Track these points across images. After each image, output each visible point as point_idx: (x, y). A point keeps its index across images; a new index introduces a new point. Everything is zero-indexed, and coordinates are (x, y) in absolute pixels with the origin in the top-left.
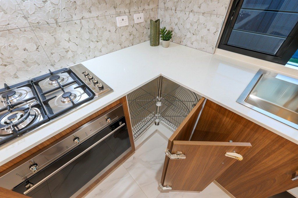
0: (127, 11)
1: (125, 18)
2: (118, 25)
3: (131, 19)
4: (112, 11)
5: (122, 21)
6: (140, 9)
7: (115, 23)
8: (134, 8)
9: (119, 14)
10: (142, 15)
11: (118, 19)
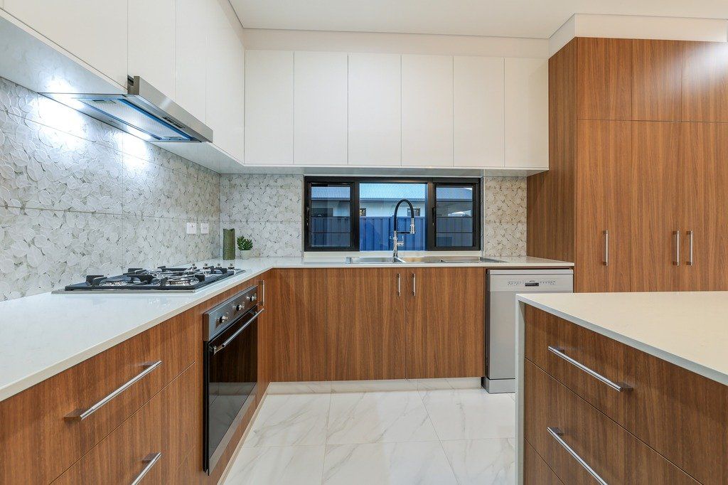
0: (195, 218)
1: (195, 225)
2: (188, 232)
3: (199, 229)
4: (184, 216)
5: (191, 228)
6: (206, 219)
7: (185, 229)
8: (201, 217)
9: (189, 220)
10: (207, 225)
11: (189, 225)
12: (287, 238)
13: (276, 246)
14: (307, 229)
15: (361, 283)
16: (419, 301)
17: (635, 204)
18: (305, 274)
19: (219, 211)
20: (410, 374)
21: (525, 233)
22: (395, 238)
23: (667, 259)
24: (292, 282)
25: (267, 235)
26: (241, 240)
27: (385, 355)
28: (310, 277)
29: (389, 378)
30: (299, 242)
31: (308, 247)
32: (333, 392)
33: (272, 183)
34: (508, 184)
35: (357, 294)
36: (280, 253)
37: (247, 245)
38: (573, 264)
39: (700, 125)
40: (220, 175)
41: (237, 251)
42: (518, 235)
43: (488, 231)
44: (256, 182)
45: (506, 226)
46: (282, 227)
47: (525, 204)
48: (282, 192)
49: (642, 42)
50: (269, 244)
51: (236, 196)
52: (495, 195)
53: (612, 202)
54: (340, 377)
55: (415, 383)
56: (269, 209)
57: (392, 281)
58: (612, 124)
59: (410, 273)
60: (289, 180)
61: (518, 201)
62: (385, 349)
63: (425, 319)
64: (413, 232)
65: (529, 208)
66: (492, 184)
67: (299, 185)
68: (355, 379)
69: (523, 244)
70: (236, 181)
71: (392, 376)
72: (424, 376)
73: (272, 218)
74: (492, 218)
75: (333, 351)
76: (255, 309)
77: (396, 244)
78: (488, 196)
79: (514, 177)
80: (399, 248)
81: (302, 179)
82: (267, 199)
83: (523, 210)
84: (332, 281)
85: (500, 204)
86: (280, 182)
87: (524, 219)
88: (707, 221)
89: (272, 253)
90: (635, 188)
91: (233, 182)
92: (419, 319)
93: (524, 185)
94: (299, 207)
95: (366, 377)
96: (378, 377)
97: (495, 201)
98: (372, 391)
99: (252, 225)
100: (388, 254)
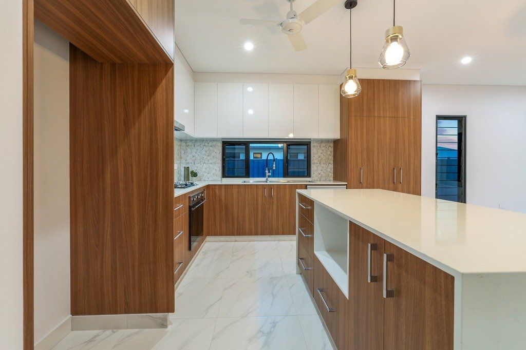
10: (176, 165)
12: (214, 171)
13: (209, 175)
14: (223, 167)
15: (248, 191)
16: (275, 200)
17: (376, 155)
18: (223, 187)
19: (181, 158)
20: (271, 233)
21: (333, 169)
22: (267, 171)
23: (391, 181)
24: (217, 191)
25: (204, 170)
26: (192, 172)
27: (259, 224)
28: (225, 189)
29: (261, 235)
30: (220, 173)
31: (224, 176)
32: (236, 241)
33: (206, 144)
34: (324, 144)
35: (247, 197)
36: (210, 178)
37: (195, 175)
38: (346, 183)
39: (406, 119)
40: (181, 140)
41: (190, 177)
42: (329, 170)
43: (314, 168)
44: (198, 144)
45: (322, 165)
46: (211, 166)
47: (332, 154)
48: (211, 148)
49: (379, 80)
50: (205, 174)
51: (189, 151)
52: (317, 149)
53: (365, 154)
54: (239, 234)
55: (274, 237)
56: (205, 157)
57: (263, 191)
58: (365, 119)
59: (271, 187)
60: (215, 143)
61: (329, 153)
62: (259, 222)
63: (278, 208)
64: (274, 168)
65: (334, 156)
66: (316, 144)
67: (220, 145)
68: (246, 235)
69: (331, 175)
71: (263, 234)
72: (278, 234)
73: (206, 161)
74: (316, 161)
75: (236, 222)
76: (203, 201)
77: (267, 174)
78: (314, 151)
79: (328, 141)
80: (269, 176)
81: (221, 142)
82: (204, 152)
83: (331, 158)
84: (235, 191)
85: (319, 154)
86: (210, 144)
87: (332, 162)
88: (410, 163)
89: (206, 179)
90: (376, 148)
91: (188, 144)
92: (275, 208)
93: (332, 145)
94: (220, 156)
95: (251, 234)
96: (256, 234)
97: (317, 153)
98: (253, 241)
99: (196, 165)
100: (264, 179)
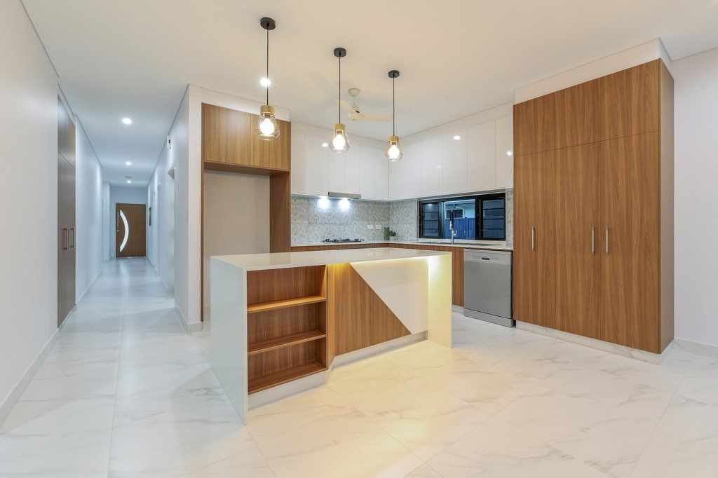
0: (373, 223)
2: (368, 229)
3: (374, 227)
4: (366, 223)
6: (379, 223)
8: (376, 222)
9: (370, 223)
10: (380, 226)
12: (411, 231)
13: (407, 235)
14: (420, 227)
19: (389, 219)
25: (404, 230)
26: (392, 232)
30: (417, 234)
31: (420, 236)
33: (406, 205)
36: (409, 238)
37: (394, 234)
38: (513, 249)
40: (389, 203)
43: (508, 228)
44: (401, 205)
46: (409, 226)
48: (410, 209)
51: (395, 212)
56: (405, 218)
60: (412, 203)
67: (418, 205)
70: (395, 206)
73: (406, 222)
78: (508, 205)
81: (419, 202)
82: (404, 213)
89: (406, 238)
94: (416, 216)
99: (399, 225)
100: (449, 241)
